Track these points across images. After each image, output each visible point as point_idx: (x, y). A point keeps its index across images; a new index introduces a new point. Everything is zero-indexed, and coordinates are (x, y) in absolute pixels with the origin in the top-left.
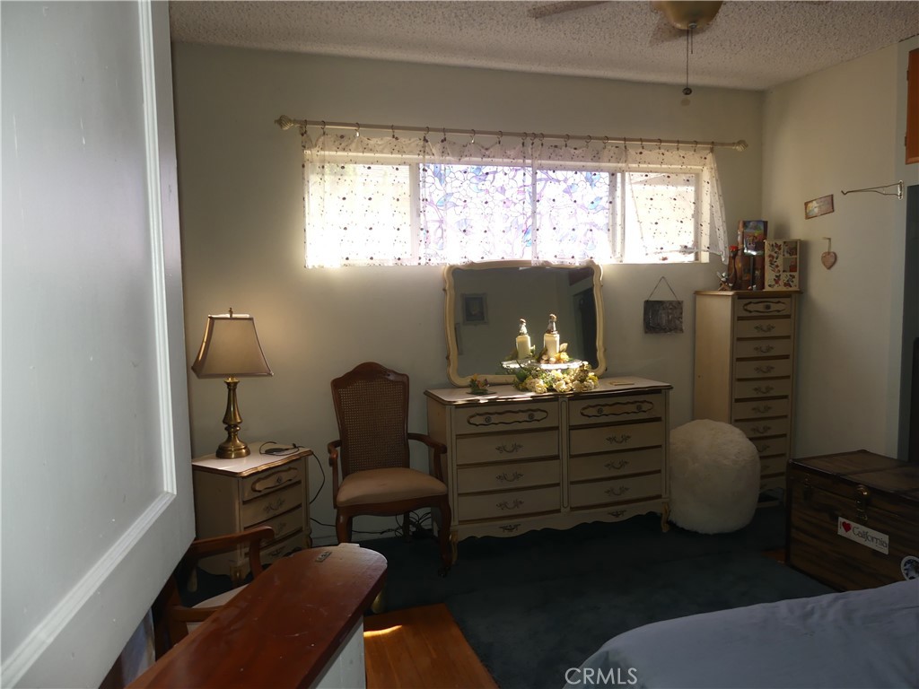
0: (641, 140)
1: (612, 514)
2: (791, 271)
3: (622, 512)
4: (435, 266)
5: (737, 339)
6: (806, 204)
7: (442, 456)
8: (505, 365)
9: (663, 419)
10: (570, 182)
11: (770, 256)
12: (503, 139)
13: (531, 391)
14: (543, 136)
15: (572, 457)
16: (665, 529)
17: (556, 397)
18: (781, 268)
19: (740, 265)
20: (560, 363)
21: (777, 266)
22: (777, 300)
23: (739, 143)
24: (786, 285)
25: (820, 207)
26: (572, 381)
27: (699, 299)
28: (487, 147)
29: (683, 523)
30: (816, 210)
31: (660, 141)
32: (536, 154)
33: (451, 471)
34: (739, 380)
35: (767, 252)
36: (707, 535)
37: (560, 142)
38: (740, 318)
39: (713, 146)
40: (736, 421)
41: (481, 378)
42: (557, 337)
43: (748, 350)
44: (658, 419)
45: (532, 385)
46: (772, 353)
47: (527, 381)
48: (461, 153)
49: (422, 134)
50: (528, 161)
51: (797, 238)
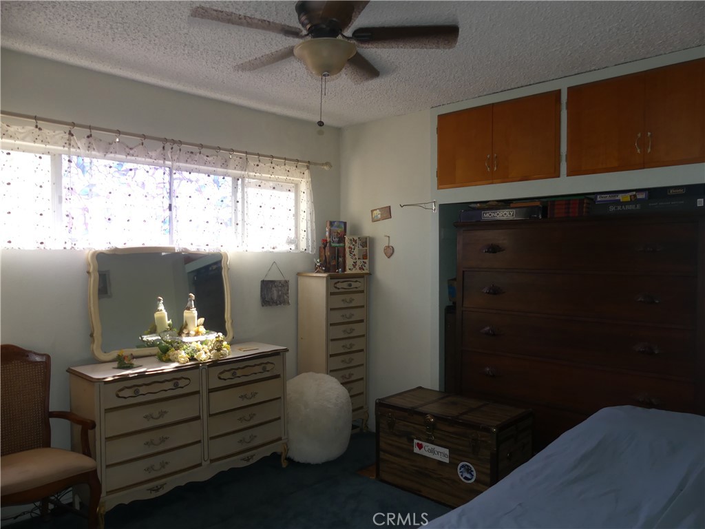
0: (259, 155)
1: (243, 459)
2: (363, 259)
3: (252, 456)
4: (80, 251)
5: (331, 309)
6: (372, 211)
7: (90, 432)
8: (145, 338)
9: (282, 375)
10: (201, 183)
11: (350, 248)
12: (146, 142)
13: (174, 362)
14: (181, 143)
15: (211, 415)
16: (284, 464)
17: (196, 366)
18: (357, 257)
19: (329, 253)
20: (199, 335)
21: (354, 255)
22: (355, 280)
23: (327, 164)
24: (361, 268)
25: (381, 214)
26: (210, 351)
27: (299, 278)
28: (131, 146)
29: (298, 458)
30: (379, 216)
31: (273, 157)
32: (175, 158)
33: (99, 445)
34: (332, 340)
35: (347, 245)
36: (317, 465)
37: (196, 149)
38: (332, 294)
39: (309, 165)
40: (331, 371)
41: (126, 352)
42: (195, 312)
43: (337, 316)
44: (277, 376)
45: (175, 356)
46: (353, 319)
47: (170, 353)
48: (107, 149)
49: (67, 128)
50: (167, 163)
51: (367, 235)
